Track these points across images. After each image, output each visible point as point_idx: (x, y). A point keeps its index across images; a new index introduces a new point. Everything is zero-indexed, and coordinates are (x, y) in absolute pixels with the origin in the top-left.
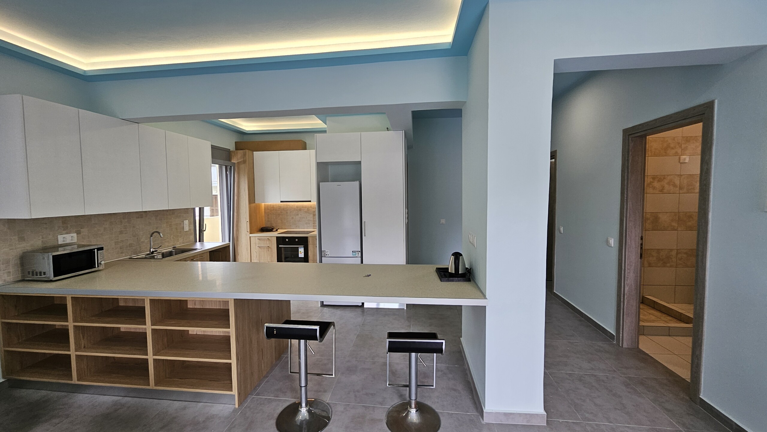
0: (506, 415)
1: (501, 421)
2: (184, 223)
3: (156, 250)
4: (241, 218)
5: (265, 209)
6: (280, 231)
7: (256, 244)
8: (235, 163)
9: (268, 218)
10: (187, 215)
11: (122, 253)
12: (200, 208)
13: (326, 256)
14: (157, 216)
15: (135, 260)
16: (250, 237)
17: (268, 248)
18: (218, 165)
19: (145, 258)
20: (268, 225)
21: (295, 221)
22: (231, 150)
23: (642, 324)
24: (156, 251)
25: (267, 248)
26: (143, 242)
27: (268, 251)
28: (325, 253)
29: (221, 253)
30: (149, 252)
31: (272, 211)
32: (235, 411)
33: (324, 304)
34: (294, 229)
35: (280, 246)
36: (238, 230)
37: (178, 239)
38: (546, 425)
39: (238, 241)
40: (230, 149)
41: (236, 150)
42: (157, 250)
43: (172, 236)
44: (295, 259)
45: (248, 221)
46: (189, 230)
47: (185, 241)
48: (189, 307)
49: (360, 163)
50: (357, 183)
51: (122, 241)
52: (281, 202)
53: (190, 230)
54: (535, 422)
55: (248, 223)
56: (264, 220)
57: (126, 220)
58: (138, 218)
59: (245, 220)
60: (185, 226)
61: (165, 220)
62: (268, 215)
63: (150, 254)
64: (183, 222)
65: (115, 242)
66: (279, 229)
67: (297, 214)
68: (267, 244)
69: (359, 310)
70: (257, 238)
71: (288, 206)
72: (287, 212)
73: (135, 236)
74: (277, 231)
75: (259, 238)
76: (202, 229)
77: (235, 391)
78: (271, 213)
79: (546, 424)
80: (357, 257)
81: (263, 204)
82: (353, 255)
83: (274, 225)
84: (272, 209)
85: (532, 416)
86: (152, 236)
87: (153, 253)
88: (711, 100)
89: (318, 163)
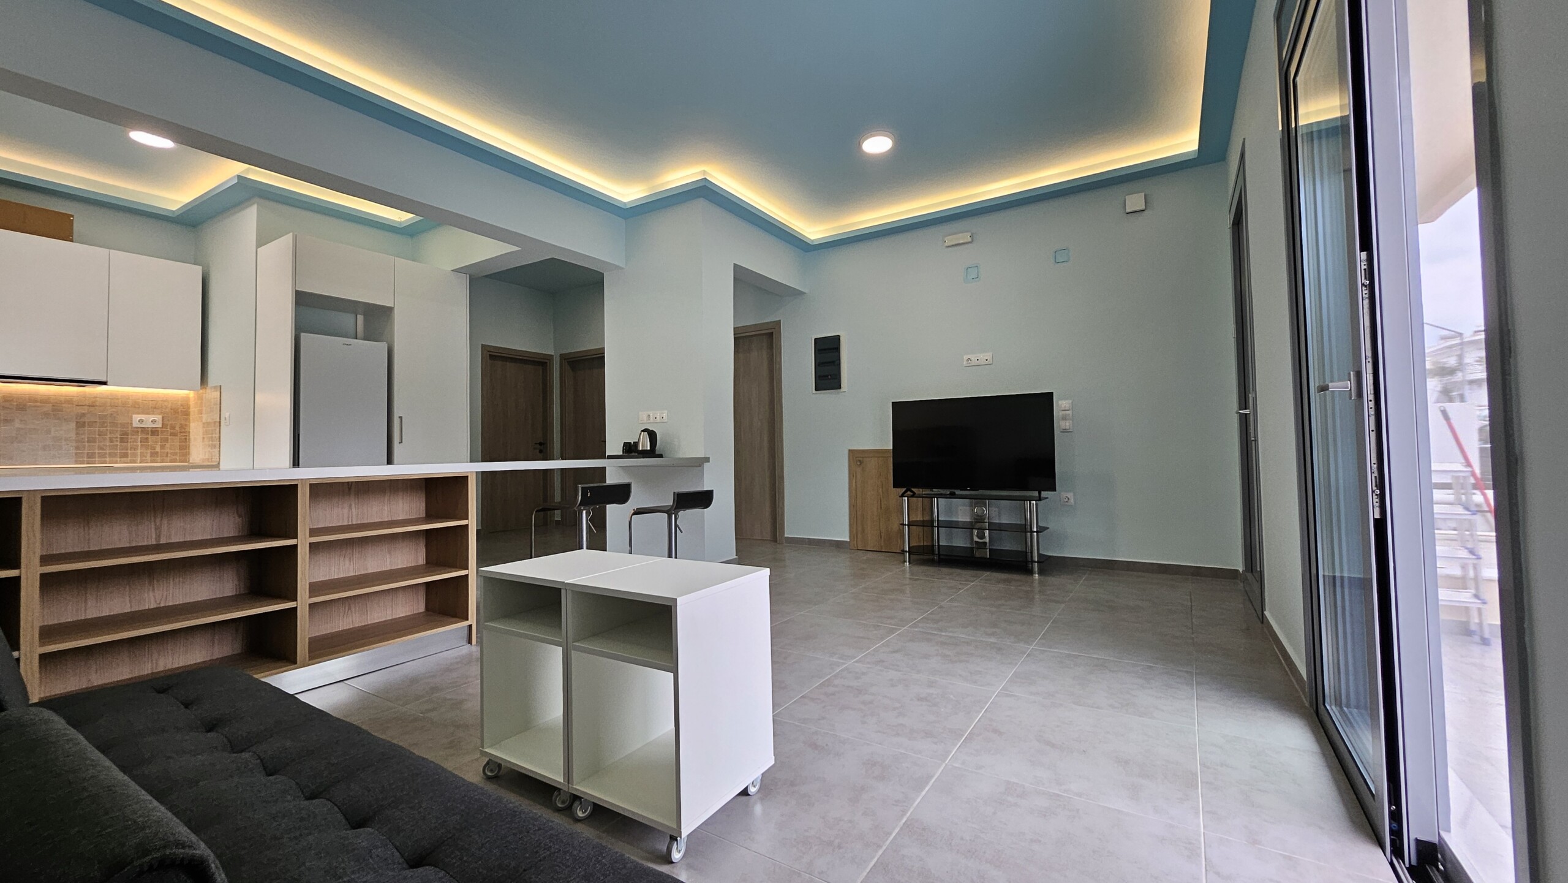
49: (389, 312)
50: (384, 345)
77: (472, 618)
88: (778, 319)
89: (297, 292)
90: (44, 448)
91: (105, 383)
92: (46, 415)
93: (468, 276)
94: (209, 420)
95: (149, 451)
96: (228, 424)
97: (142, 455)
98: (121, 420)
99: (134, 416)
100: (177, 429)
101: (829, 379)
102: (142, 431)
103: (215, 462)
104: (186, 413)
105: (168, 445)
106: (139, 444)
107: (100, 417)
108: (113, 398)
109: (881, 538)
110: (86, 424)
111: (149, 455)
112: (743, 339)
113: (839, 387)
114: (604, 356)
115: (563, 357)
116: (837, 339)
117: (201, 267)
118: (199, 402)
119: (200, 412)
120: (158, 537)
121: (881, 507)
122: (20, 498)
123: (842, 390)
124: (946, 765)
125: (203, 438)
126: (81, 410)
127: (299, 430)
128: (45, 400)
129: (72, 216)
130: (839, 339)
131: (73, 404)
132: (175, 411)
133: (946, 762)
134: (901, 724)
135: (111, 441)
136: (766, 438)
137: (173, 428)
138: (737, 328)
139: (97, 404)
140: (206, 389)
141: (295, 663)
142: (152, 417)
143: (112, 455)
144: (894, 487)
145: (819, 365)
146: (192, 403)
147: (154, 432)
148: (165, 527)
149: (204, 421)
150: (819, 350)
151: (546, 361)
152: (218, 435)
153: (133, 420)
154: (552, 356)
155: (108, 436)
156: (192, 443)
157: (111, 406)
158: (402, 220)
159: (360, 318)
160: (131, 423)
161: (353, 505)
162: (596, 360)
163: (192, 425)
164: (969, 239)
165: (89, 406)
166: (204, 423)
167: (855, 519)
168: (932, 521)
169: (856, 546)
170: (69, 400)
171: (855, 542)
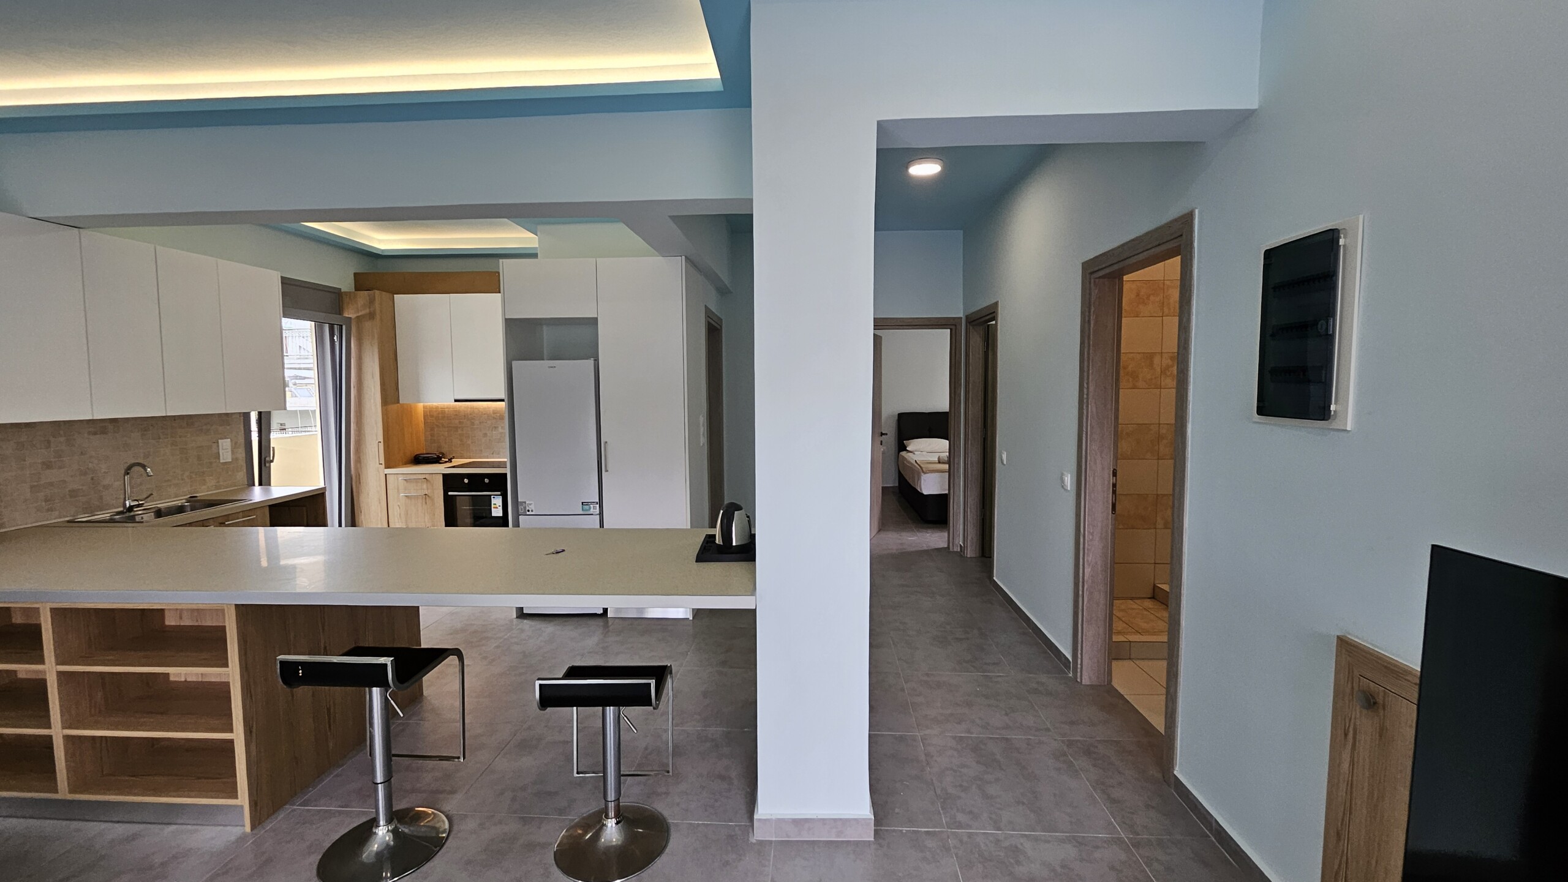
0: (798, 823)
1: (788, 836)
2: (218, 446)
3: (140, 503)
4: (365, 435)
5: (425, 416)
6: (455, 462)
7: (398, 489)
8: (351, 318)
9: (432, 435)
10: (228, 427)
11: (50, 510)
12: (260, 413)
13: (528, 513)
14: (146, 430)
15: (83, 524)
16: (386, 475)
17: (426, 499)
18: (314, 323)
19: (111, 521)
20: (434, 451)
21: (490, 440)
22: (342, 291)
23: (1115, 638)
24: (138, 506)
25: (422, 497)
26: (106, 487)
27: (426, 503)
28: (525, 508)
29: (304, 508)
30: (121, 509)
31: (437, 419)
32: (243, 838)
33: (524, 612)
34: (488, 458)
35: (450, 493)
36: (359, 460)
37: (204, 480)
38: (873, 840)
39: (360, 483)
40: (340, 289)
41: (356, 290)
42: (143, 504)
43: (187, 474)
44: (482, 518)
45: (382, 441)
46: (232, 459)
47: (221, 483)
48: (167, 623)
49: (594, 322)
50: (591, 362)
51: (51, 484)
52: (456, 401)
53: (235, 460)
54: (851, 835)
55: (382, 445)
56: (423, 438)
57: (62, 439)
58: (95, 434)
59: (375, 438)
60: (221, 452)
61: (167, 438)
62: (432, 429)
63: (126, 513)
64: (218, 442)
65: (32, 487)
66: (454, 458)
67: (495, 427)
68: (424, 489)
69: (600, 622)
70: (401, 478)
71: (476, 411)
72: (473, 423)
73: (85, 474)
74: (451, 462)
75: (408, 477)
76: (265, 459)
77: (243, 798)
78: (437, 424)
79: (873, 837)
80: (592, 514)
81: (421, 405)
82: (583, 510)
83: (444, 451)
84: (440, 415)
85: (845, 822)
86: (128, 474)
87: (131, 508)
88: (1186, 206)
89: (506, 319)
93: (683, 257)
101: (1302, 385)
115: (970, 318)
116: (1330, 242)
123: (1330, 424)
130: (1338, 242)
145: (1272, 336)
150: (1275, 286)
151: (951, 327)
154: (960, 319)
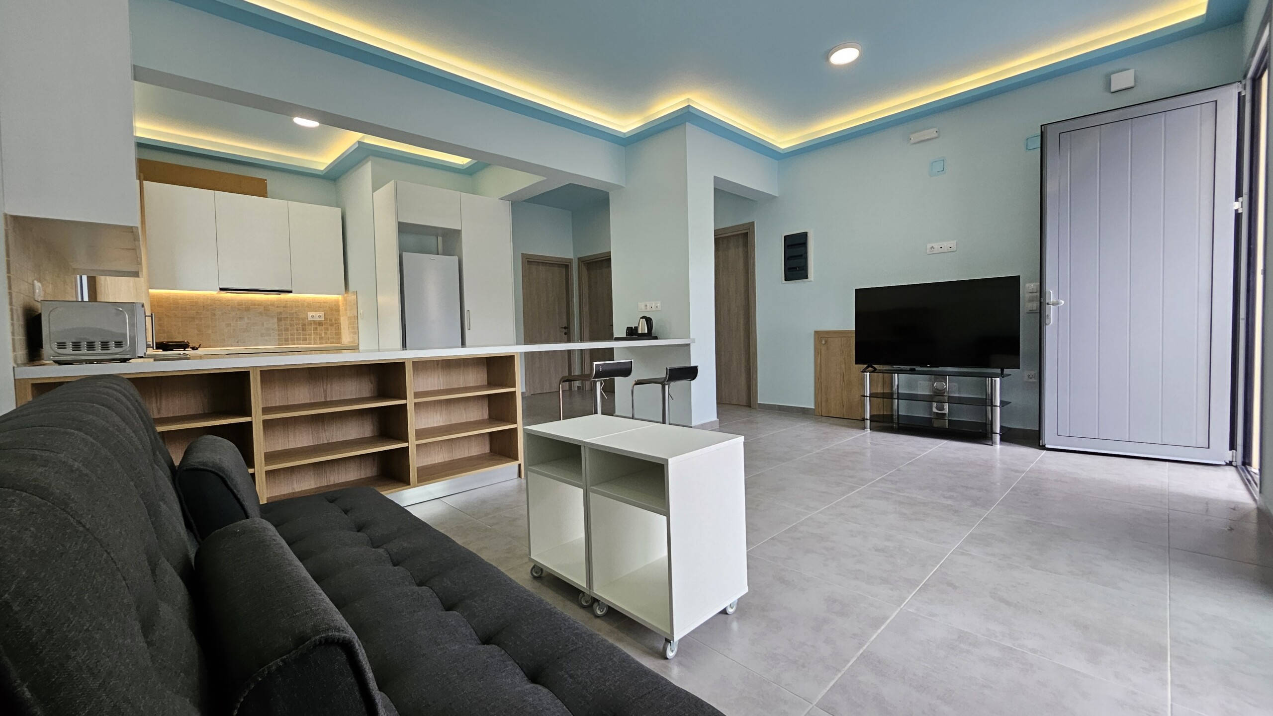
50: (455, 258)
52: (221, 290)
77: (521, 459)
88: (753, 221)
89: (399, 223)
90: (262, 335)
91: (291, 292)
92: (261, 313)
93: (510, 202)
94: (351, 315)
95: (318, 336)
96: (362, 317)
97: (315, 339)
98: (301, 316)
99: (309, 313)
100: (333, 321)
101: (798, 270)
102: (314, 323)
103: (356, 343)
104: (338, 310)
105: (329, 332)
106: (313, 332)
107: (290, 314)
108: (296, 301)
109: (843, 406)
110: (283, 319)
111: (318, 339)
112: (722, 240)
113: (806, 277)
114: (610, 259)
115: (580, 260)
116: (805, 235)
117: (340, 209)
118: (345, 302)
119: (346, 310)
120: (325, 397)
121: (844, 381)
122: (249, 372)
123: (808, 280)
124: (901, 609)
125: (349, 327)
126: (279, 310)
127: (405, 322)
128: (259, 304)
129: (266, 180)
130: (807, 235)
131: (274, 306)
132: (331, 309)
133: (902, 607)
134: (859, 570)
135: (297, 330)
136: (742, 321)
137: (331, 320)
138: (717, 230)
139: (288, 306)
140: (348, 293)
141: (409, 484)
142: (318, 314)
143: (298, 339)
144: (857, 363)
145: (788, 259)
146: (341, 304)
147: (320, 323)
148: (329, 390)
149: (348, 316)
150: (788, 246)
151: (567, 264)
152: (357, 325)
153: (308, 316)
154: (573, 259)
155: (295, 327)
156: (343, 331)
157: (295, 306)
158: (464, 163)
159: (440, 239)
160: (307, 318)
161: (440, 376)
162: (604, 262)
163: (342, 318)
164: (935, 135)
165: (284, 307)
166: (348, 317)
167: (820, 390)
168: (892, 394)
169: (820, 412)
170: (272, 304)
171: (820, 410)
